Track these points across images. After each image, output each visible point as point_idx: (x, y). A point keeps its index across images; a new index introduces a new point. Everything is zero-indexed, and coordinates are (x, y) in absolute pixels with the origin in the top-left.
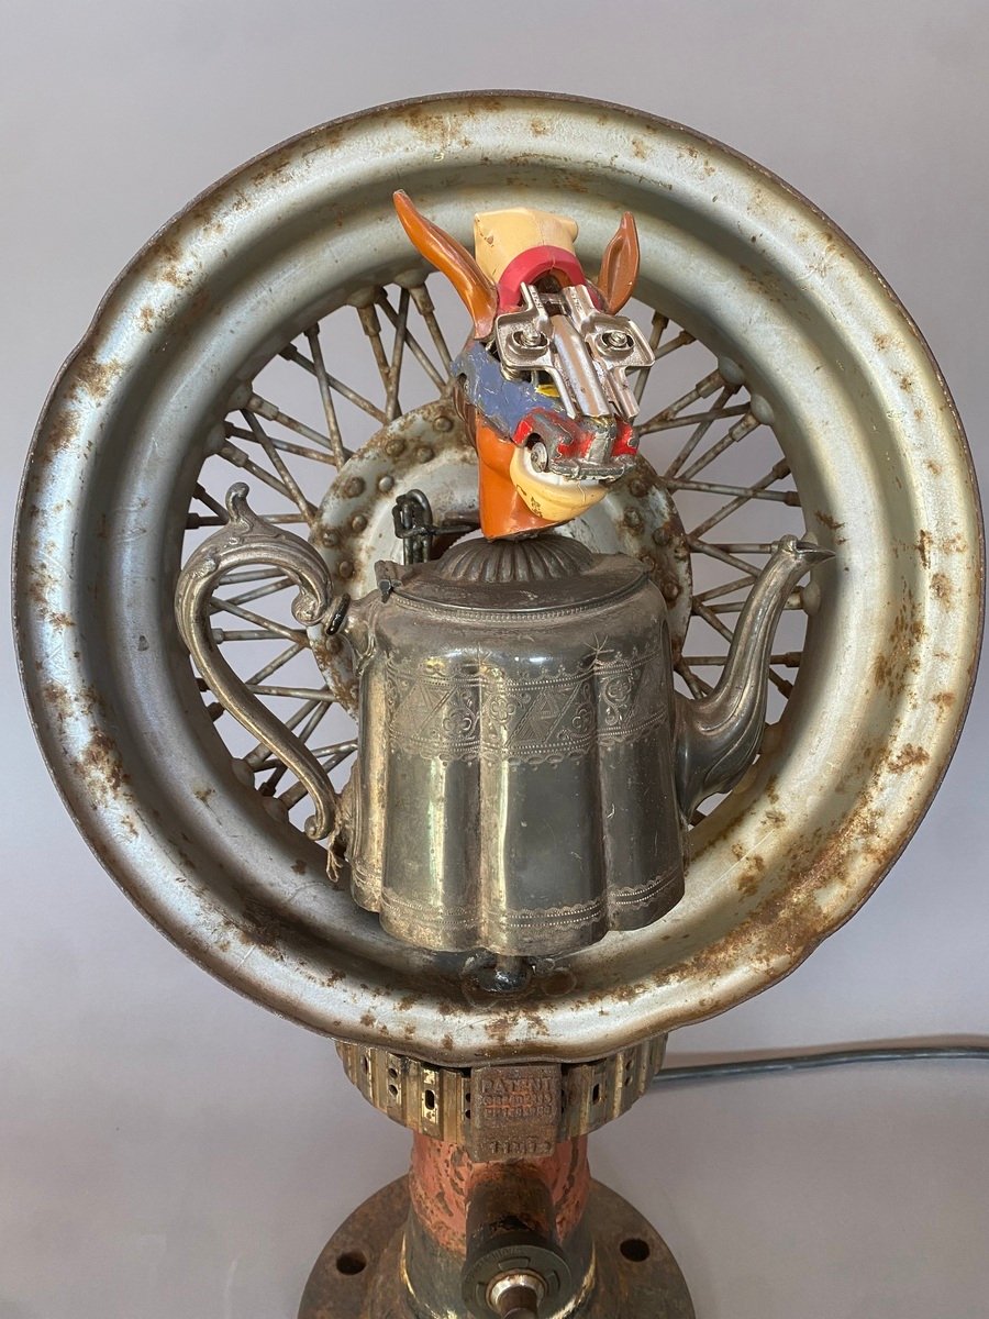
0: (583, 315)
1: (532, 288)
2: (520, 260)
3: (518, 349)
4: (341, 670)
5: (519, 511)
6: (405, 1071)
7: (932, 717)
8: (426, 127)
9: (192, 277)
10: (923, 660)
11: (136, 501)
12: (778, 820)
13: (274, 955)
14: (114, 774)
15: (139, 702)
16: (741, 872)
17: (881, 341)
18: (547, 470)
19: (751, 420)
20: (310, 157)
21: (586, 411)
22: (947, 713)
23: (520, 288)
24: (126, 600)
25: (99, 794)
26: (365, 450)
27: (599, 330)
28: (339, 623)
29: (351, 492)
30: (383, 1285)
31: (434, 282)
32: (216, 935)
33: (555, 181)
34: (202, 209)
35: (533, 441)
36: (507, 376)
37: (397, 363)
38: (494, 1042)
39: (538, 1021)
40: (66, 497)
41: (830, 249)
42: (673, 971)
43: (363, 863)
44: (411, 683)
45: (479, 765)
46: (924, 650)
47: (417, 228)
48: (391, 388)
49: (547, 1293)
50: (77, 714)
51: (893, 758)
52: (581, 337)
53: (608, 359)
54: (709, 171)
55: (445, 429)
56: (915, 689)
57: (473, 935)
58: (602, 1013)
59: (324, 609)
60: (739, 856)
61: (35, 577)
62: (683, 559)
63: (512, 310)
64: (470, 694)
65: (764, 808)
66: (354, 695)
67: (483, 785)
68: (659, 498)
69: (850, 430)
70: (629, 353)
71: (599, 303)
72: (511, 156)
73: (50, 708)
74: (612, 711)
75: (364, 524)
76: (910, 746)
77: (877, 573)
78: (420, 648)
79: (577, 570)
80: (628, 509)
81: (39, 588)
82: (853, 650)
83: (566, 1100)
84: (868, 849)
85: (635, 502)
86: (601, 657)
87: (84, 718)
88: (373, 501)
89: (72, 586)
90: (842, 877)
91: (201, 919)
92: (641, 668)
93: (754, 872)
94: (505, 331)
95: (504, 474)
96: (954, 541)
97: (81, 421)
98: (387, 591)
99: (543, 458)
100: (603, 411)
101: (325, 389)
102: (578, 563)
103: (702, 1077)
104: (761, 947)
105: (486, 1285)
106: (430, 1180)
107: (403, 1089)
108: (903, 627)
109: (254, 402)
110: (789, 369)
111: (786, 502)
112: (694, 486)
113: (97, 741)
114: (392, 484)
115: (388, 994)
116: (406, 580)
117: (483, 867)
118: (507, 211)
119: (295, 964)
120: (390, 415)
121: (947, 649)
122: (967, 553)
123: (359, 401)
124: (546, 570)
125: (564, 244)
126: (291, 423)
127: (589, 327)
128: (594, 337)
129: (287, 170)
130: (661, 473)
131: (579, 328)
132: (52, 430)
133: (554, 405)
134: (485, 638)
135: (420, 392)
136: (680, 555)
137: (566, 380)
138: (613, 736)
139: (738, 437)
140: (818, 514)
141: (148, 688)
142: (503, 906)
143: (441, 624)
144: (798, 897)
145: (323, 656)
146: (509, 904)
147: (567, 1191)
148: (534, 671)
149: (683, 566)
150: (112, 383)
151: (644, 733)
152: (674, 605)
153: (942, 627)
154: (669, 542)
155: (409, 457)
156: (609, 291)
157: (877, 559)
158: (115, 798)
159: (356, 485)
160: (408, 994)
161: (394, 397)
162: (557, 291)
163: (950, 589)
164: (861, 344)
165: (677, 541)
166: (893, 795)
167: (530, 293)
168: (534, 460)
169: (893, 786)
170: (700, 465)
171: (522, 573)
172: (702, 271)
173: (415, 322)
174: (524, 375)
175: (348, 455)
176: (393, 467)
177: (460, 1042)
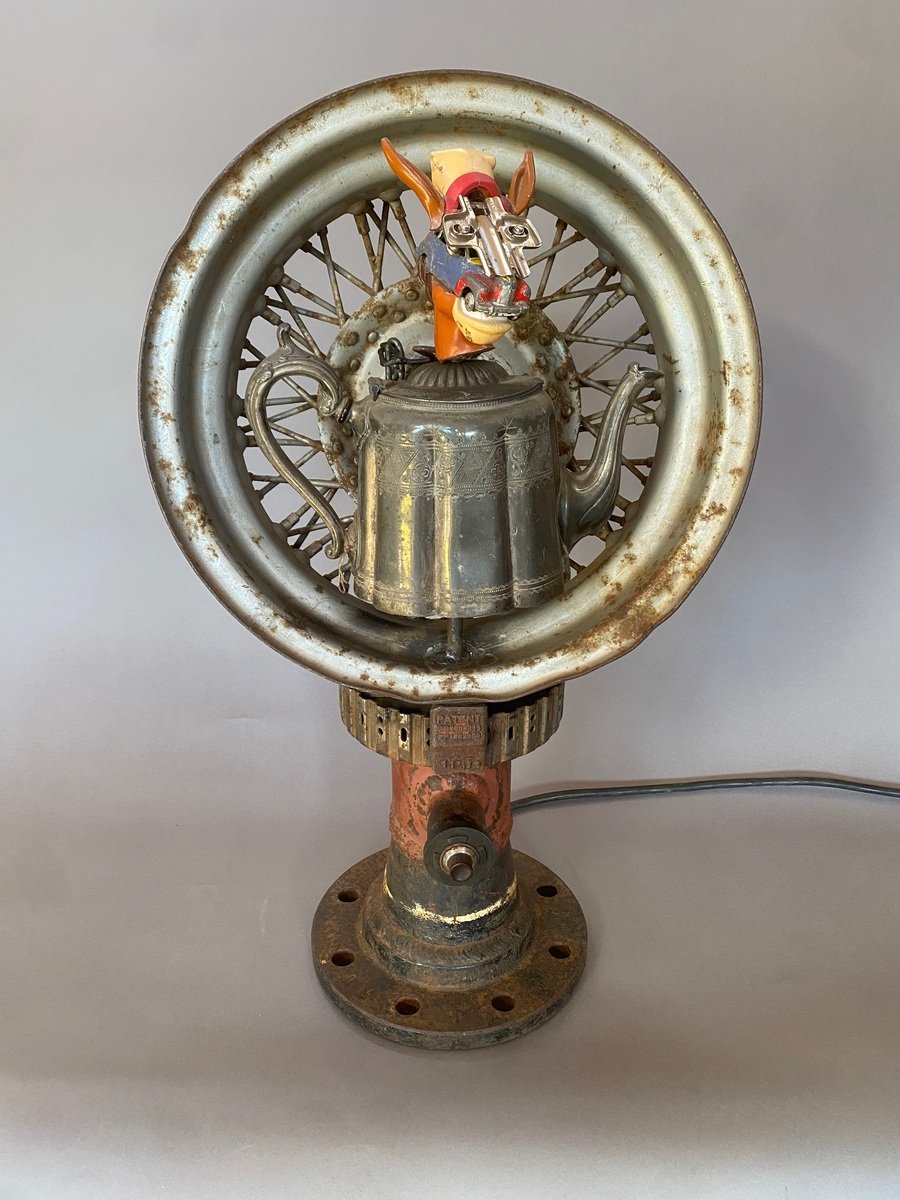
0: (498, 214)
1: (466, 199)
2: (458, 182)
3: (456, 235)
4: (344, 465)
5: (459, 340)
6: (388, 718)
7: (729, 484)
8: (401, 94)
9: (250, 193)
10: (724, 447)
11: (210, 343)
12: (631, 559)
13: (305, 635)
14: (202, 518)
15: (215, 478)
16: (605, 594)
17: (697, 235)
18: (474, 310)
19: (621, 293)
20: (326, 114)
21: (498, 273)
22: (739, 480)
23: (458, 200)
24: (204, 411)
25: (193, 530)
26: (359, 313)
27: (508, 224)
28: (346, 415)
29: (350, 342)
30: (371, 901)
31: (406, 197)
32: (268, 622)
33: (485, 129)
34: (257, 150)
35: (466, 291)
36: (451, 253)
37: (380, 253)
38: (445, 692)
39: (473, 679)
40: (170, 337)
41: (664, 173)
42: (559, 649)
43: (362, 571)
44: (392, 448)
45: (434, 500)
46: (725, 440)
47: (396, 161)
48: (377, 271)
49: (479, 861)
50: (179, 478)
51: (704, 512)
52: (496, 229)
53: (513, 242)
54: (585, 122)
55: (414, 298)
56: (718, 466)
57: (430, 607)
58: (513, 674)
59: (337, 405)
60: (606, 583)
61: (152, 389)
62: (575, 389)
63: (453, 212)
64: (428, 454)
65: (624, 551)
66: (352, 482)
67: (436, 513)
68: (559, 346)
69: (682, 296)
70: (525, 239)
71: (508, 208)
72: (456, 112)
73: (163, 475)
74: (516, 467)
75: (358, 366)
76: (715, 503)
77: (700, 393)
78: (398, 425)
79: (496, 380)
80: (538, 355)
81: (153, 397)
82: (683, 446)
83: (491, 735)
84: (686, 571)
85: (543, 350)
86: (509, 432)
87: (183, 481)
88: (364, 349)
89: (174, 396)
90: (670, 590)
91: (259, 612)
92: (535, 441)
93: (615, 593)
94: (449, 224)
95: (449, 316)
96: (745, 367)
97: (180, 288)
98: (376, 393)
99: (471, 302)
100: (509, 273)
101: (331, 271)
102: (496, 376)
103: (603, 796)
104: (616, 634)
105: (439, 855)
106: (403, 813)
107: (387, 731)
108: (714, 426)
109: (285, 280)
110: (642, 255)
111: (648, 351)
112: (584, 339)
113: (192, 497)
114: (377, 337)
115: (377, 662)
116: (388, 386)
117: (437, 565)
118: (452, 150)
119: (319, 642)
120: (376, 290)
121: (739, 439)
122: (753, 375)
123: (354, 280)
124: (476, 379)
125: (487, 172)
126: (309, 295)
127: (501, 222)
128: (504, 228)
129: (311, 123)
130: (561, 329)
131: (494, 223)
132: (162, 292)
133: (479, 269)
134: (437, 418)
135: (396, 273)
136: (573, 386)
137: (486, 254)
138: (517, 484)
139: (612, 305)
140: (664, 356)
141: (220, 468)
142: (448, 587)
143: (411, 411)
144: (641, 602)
145: (332, 455)
146: (452, 587)
147: (495, 821)
148: (467, 440)
149: (575, 393)
150: (199, 263)
151: (537, 482)
152: (569, 421)
153: (735, 424)
154: (566, 377)
155: (389, 318)
156: (515, 201)
157: (699, 384)
158: (203, 533)
159: (353, 337)
160: (390, 663)
161: (378, 277)
162: (482, 200)
163: (742, 399)
164: (685, 236)
165: (571, 376)
166: (703, 535)
167: (465, 202)
168: (466, 303)
169: (703, 529)
170: (588, 324)
171: (461, 381)
172: (584, 189)
173: (393, 225)
174: (461, 251)
175: (347, 317)
176: (378, 325)
177: (423, 692)
